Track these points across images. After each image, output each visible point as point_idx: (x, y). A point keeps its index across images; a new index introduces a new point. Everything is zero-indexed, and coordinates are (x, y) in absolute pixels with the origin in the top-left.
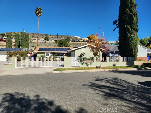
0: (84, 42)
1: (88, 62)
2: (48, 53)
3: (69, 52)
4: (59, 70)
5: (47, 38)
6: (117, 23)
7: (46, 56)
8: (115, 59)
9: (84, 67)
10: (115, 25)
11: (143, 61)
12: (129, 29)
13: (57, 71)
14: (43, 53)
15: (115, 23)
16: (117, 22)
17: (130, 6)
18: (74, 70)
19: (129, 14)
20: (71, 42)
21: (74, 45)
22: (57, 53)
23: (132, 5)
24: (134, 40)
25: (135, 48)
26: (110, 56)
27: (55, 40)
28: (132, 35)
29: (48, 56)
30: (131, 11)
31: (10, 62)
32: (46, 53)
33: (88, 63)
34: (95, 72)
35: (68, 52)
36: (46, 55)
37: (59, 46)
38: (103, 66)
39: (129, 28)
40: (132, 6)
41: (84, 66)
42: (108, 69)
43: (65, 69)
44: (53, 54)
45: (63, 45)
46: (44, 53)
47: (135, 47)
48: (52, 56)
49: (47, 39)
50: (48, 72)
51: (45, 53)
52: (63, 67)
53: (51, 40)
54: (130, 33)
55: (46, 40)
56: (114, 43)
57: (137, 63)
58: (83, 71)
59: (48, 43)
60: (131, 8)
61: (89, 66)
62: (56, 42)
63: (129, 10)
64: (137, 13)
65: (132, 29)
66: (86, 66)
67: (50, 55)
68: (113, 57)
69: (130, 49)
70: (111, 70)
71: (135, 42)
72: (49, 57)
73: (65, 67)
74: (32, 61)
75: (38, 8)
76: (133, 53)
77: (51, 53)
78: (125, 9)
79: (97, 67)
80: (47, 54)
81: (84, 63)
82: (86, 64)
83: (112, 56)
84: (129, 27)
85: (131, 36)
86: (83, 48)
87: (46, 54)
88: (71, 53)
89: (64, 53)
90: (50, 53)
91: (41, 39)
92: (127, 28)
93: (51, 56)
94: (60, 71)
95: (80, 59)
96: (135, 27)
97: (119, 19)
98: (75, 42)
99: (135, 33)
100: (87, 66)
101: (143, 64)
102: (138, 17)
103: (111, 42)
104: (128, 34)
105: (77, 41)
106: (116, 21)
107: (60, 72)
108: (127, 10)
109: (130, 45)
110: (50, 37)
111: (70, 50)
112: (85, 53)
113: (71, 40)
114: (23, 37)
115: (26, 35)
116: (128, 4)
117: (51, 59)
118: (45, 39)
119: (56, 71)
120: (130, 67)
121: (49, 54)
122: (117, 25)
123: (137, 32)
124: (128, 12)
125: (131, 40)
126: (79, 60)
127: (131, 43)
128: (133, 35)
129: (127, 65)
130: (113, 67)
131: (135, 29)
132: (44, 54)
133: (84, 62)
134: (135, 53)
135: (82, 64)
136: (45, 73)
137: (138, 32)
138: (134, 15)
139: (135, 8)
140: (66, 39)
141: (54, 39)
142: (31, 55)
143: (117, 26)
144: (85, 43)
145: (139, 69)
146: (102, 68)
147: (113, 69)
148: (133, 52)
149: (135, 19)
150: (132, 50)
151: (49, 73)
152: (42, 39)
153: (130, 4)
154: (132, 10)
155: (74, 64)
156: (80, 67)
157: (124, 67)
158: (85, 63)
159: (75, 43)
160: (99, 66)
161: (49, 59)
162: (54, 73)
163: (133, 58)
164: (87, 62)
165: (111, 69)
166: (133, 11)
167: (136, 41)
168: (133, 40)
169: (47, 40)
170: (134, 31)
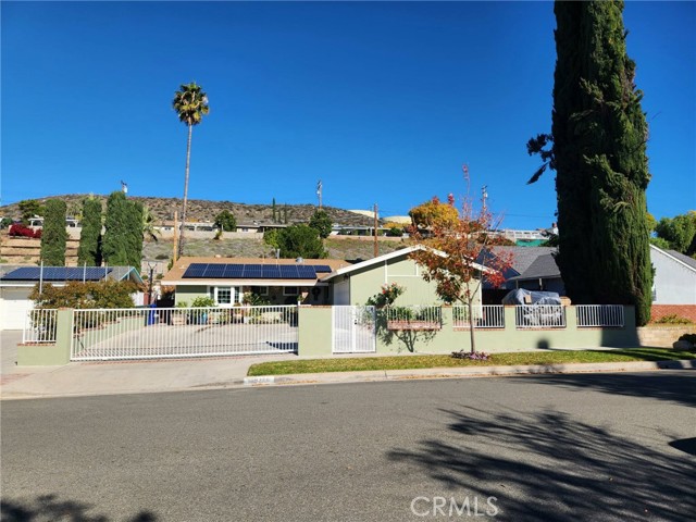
0: (397, 235)
1: (415, 331)
2: (229, 287)
3: (327, 284)
4: (272, 373)
5: (227, 217)
6: (549, 146)
7: (220, 302)
8: (544, 317)
9: (395, 354)
10: (539, 154)
11: (680, 322)
12: (606, 173)
13: (266, 377)
14: (202, 289)
15: (535, 146)
16: (544, 144)
17: (604, 70)
18: (346, 370)
19: (599, 105)
20: (334, 234)
21: (350, 247)
22: (270, 287)
23: (615, 63)
24: (629, 223)
25: (639, 265)
26: (521, 299)
27: (260, 229)
28: (620, 200)
29: (229, 302)
30: (610, 93)
31: (49, 332)
32: (219, 287)
33: (412, 334)
34: (448, 380)
35: (320, 284)
36: (219, 297)
37: (282, 256)
38: (488, 351)
39: (606, 170)
40: (615, 71)
41: (397, 348)
42: (510, 364)
43: (302, 367)
44: (250, 294)
45: (298, 250)
46: (209, 289)
47: (639, 258)
48: (245, 302)
49: (226, 222)
50: (224, 384)
51: (212, 288)
52: (293, 357)
53: (243, 228)
54: (608, 189)
55: (220, 226)
56: (533, 238)
57: (650, 336)
58: (393, 374)
59: (231, 244)
60: (608, 80)
61: (423, 348)
62: (265, 237)
63: (601, 88)
64: (637, 101)
65: (621, 175)
66: (406, 353)
67: (237, 297)
68: (535, 306)
69: (614, 266)
70: (524, 369)
71: (636, 233)
72: (231, 306)
73: (302, 356)
74: (151, 328)
75: (185, 89)
76: (630, 285)
77: (241, 289)
78: (582, 83)
79: (458, 357)
80: (224, 292)
81: (395, 338)
82: (406, 342)
83: (529, 300)
84: (605, 164)
85: (619, 204)
86: (390, 262)
87: (219, 292)
88: (336, 286)
89: (302, 289)
90: (237, 288)
91: (198, 224)
92: (597, 168)
93: (240, 300)
94: (278, 377)
95: (377, 317)
96: (630, 164)
97: (554, 128)
98: (355, 237)
99: (635, 191)
100: (412, 351)
101: (681, 339)
102: (645, 119)
103: (523, 232)
104: (601, 197)
105: (361, 232)
106: (542, 140)
107: (281, 379)
108: (593, 89)
109: (616, 246)
110: (239, 215)
111: (330, 271)
112: (399, 285)
113: (336, 226)
114: (119, 215)
115: (129, 205)
116: (593, 59)
117: (239, 316)
118: (217, 223)
119: (258, 378)
120: (622, 357)
121: (233, 291)
122: (545, 155)
123: (644, 185)
124: (593, 95)
125: (619, 226)
126: (372, 322)
127: (620, 237)
128: (625, 200)
129: (603, 345)
130: (538, 354)
131: (632, 172)
132: (209, 294)
133: (396, 331)
134: (639, 285)
135: (388, 340)
136: (209, 388)
137: (649, 185)
138: (627, 111)
139: (630, 77)
140: (313, 224)
141: (256, 225)
142: (150, 296)
143: (548, 160)
144: (398, 239)
145: (667, 368)
146: (483, 359)
147: (536, 368)
148: (629, 280)
149: (629, 126)
150: (622, 271)
151: (228, 387)
152: (202, 224)
153: (605, 58)
154: (612, 86)
155: (349, 343)
156: (374, 356)
157: (588, 355)
158: (399, 333)
159: (354, 241)
160: (468, 350)
161: (232, 319)
162: (250, 385)
163: (632, 309)
164: (409, 331)
165: (527, 364)
166: (618, 89)
167: (641, 228)
168: (627, 226)
169: (226, 230)
170: (631, 183)
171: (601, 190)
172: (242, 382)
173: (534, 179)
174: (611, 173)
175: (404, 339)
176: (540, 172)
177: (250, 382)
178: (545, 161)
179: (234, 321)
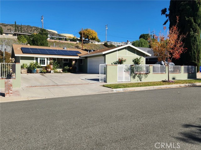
0: (75, 41)
2: (44, 58)
6: (168, 12)
7: (40, 64)
9: (136, 82)
10: (165, 15)
12: (192, 24)
13: (120, 89)
14: (32, 58)
15: (163, 12)
20: (49, 39)
21: (56, 45)
22: (58, 58)
24: (197, 40)
25: (198, 54)
28: (195, 33)
29: (44, 64)
32: (40, 58)
33: (141, 75)
35: (80, 58)
36: (40, 62)
41: (137, 80)
44: (52, 61)
46: (35, 59)
47: (199, 52)
51: (37, 59)
54: (193, 29)
61: (144, 80)
62: (18, 38)
65: (197, 25)
67: (47, 62)
69: (192, 54)
71: (198, 43)
72: (46, 65)
73: (109, 82)
76: (196, 60)
77: (49, 59)
80: (42, 60)
81: (136, 77)
82: (139, 78)
83: (166, 64)
84: (193, 21)
87: (40, 60)
90: (47, 59)
92: (190, 21)
93: (49, 63)
95: (131, 69)
96: (199, 21)
99: (200, 30)
100: (141, 81)
104: (191, 31)
106: (166, 9)
109: (193, 47)
113: (49, 36)
117: (49, 70)
119: (118, 89)
121: (46, 59)
122: (167, 16)
125: (194, 41)
126: (130, 71)
127: (194, 44)
128: (197, 33)
129: (188, 78)
131: (199, 24)
132: (35, 61)
134: (198, 60)
135: (134, 77)
147: (190, 84)
148: (196, 58)
149: (200, 9)
150: (194, 56)
151: (109, 92)
155: (122, 78)
156: (130, 82)
158: (138, 75)
161: (46, 70)
168: (197, 41)
170: (199, 27)
171: (191, 29)
172: (113, 91)
173: (165, 24)
174: (194, 24)
175: (138, 77)
176: (167, 21)
177: (115, 91)
178: (167, 17)
179: (48, 72)
